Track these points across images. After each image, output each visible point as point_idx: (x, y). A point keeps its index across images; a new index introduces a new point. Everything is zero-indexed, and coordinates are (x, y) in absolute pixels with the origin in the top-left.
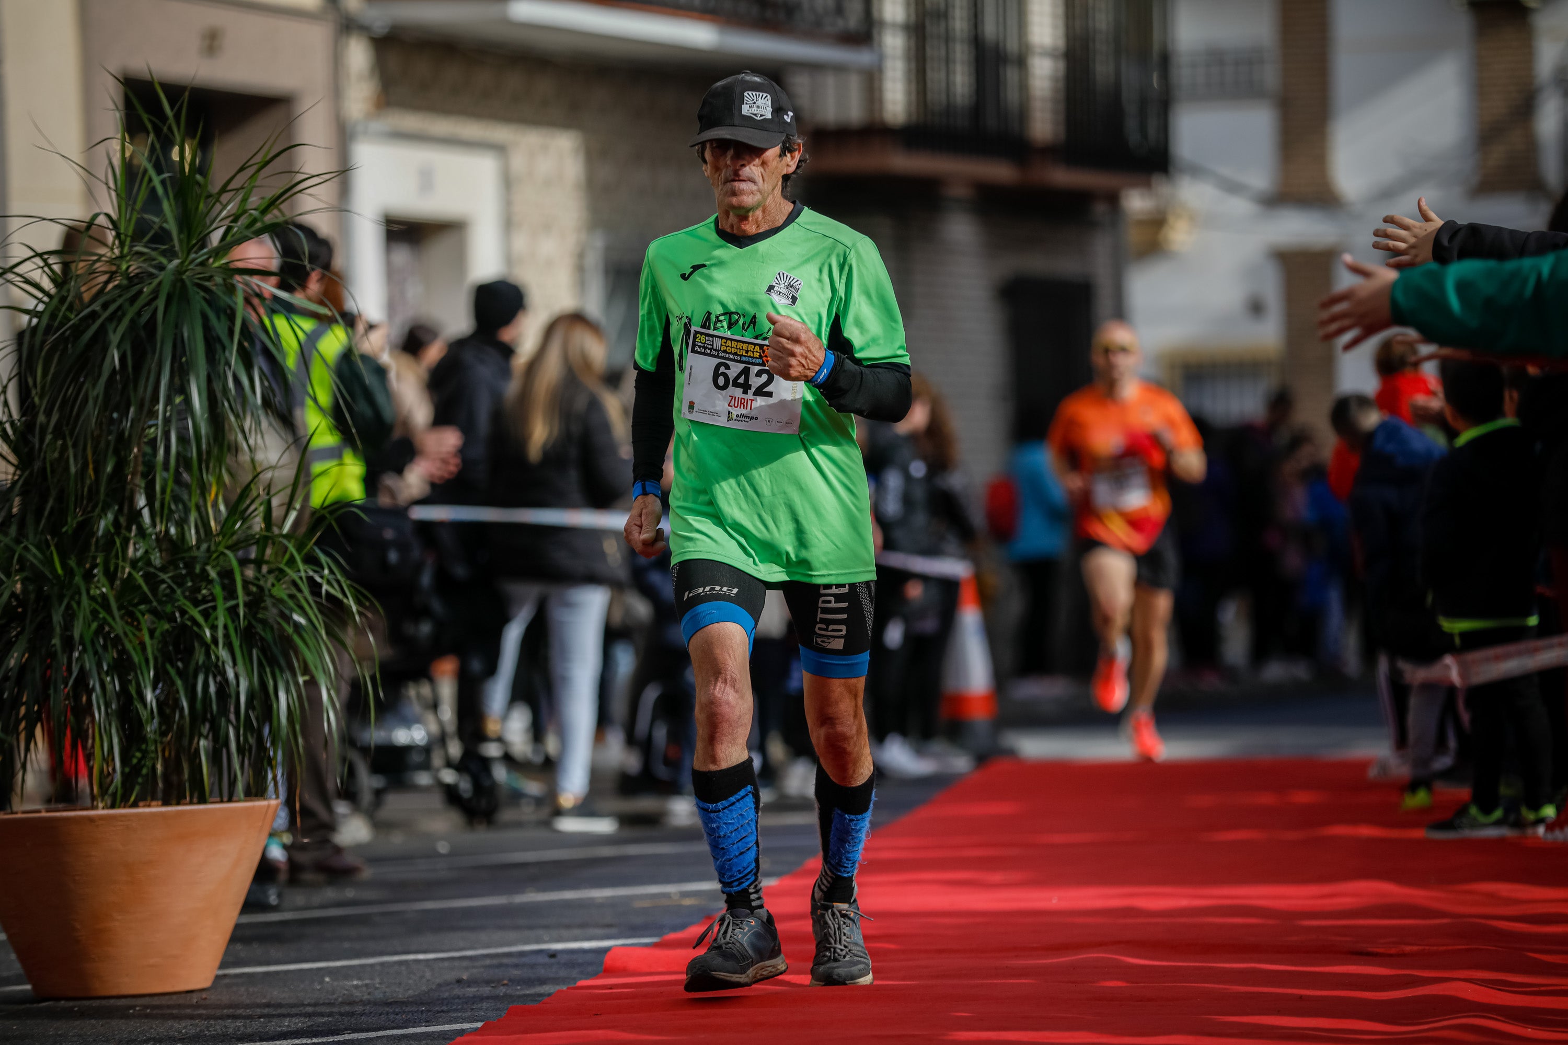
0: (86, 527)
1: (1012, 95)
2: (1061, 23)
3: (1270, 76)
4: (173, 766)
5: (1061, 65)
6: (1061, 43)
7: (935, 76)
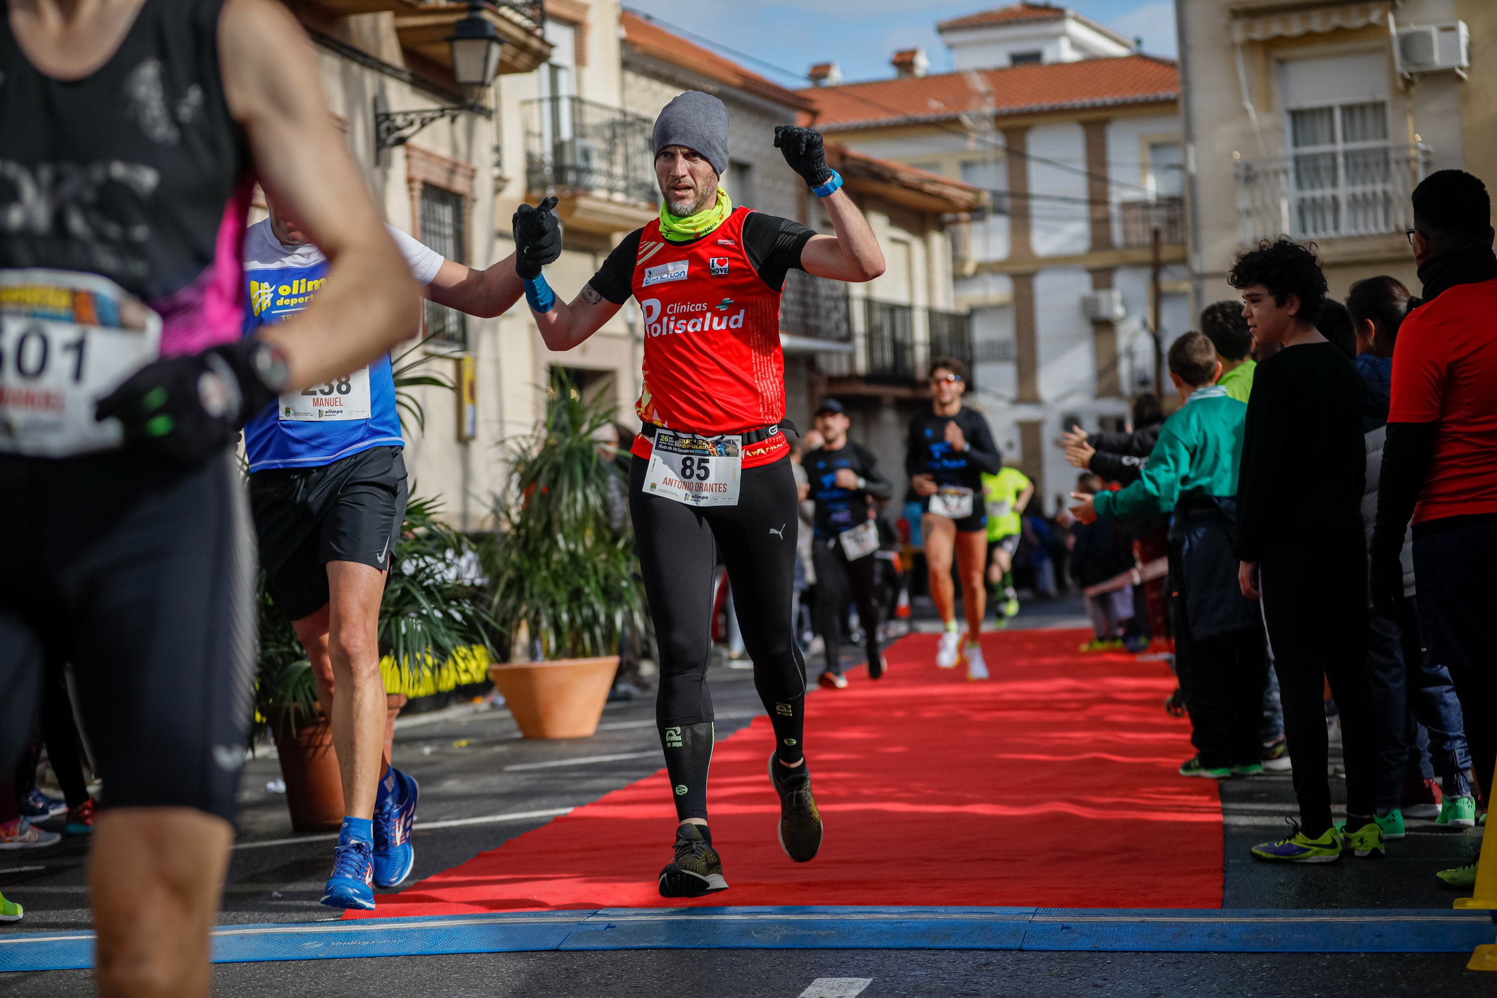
0: (536, 549)
1: (909, 363)
2: (928, 332)
3: (1013, 351)
4: (575, 645)
5: (929, 349)
6: (928, 339)
7: (878, 354)
